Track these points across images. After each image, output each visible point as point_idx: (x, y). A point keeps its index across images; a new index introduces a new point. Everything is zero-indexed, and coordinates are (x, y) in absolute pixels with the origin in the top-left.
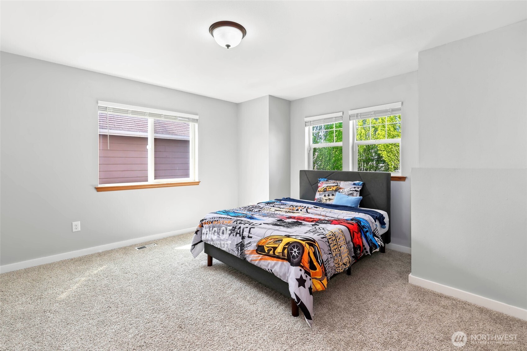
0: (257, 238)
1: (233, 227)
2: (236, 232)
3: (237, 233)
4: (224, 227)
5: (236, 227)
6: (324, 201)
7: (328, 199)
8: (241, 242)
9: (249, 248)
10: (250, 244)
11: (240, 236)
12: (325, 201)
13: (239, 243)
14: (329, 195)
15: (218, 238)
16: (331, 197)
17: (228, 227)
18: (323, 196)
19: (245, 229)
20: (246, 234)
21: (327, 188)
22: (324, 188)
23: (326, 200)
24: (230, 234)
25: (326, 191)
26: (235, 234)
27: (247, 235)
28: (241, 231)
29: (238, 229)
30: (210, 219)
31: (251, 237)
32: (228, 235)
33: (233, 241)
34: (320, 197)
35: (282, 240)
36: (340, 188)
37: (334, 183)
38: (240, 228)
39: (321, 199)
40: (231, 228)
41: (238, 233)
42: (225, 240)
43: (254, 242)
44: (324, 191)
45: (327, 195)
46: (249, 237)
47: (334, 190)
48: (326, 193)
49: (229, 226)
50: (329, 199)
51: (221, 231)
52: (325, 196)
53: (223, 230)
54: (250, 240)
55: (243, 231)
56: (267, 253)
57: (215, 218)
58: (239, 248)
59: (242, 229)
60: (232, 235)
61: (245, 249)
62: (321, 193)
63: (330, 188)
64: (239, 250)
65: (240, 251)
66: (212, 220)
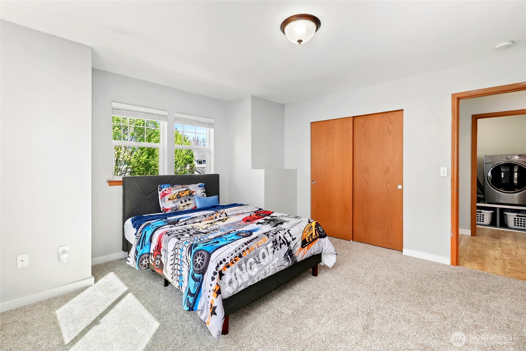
0: (300, 236)
1: (273, 242)
2: (279, 244)
3: (281, 244)
4: (263, 249)
5: (276, 239)
6: (181, 208)
7: (185, 205)
8: (289, 249)
9: (297, 249)
10: (296, 245)
11: (285, 245)
12: (183, 208)
13: (287, 252)
14: (186, 201)
15: (260, 268)
16: (188, 202)
17: (268, 246)
18: (179, 203)
19: (285, 235)
20: (289, 239)
21: (180, 194)
22: (176, 194)
23: (184, 206)
24: (274, 251)
25: (181, 197)
26: (279, 247)
27: (292, 239)
28: (284, 240)
29: (279, 240)
30: (232, 254)
31: (295, 238)
32: (271, 254)
33: (279, 256)
34: (176, 205)
35: (312, 226)
36: (193, 192)
37: (183, 188)
38: (280, 238)
39: (178, 207)
40: (271, 244)
41: (283, 244)
42: (270, 262)
43: (299, 241)
44: (178, 198)
45: (183, 201)
46: (293, 240)
47: (188, 194)
48: (181, 199)
49: (267, 244)
50: (188, 204)
51: (261, 256)
52: (181, 202)
53: (264, 253)
54: (295, 241)
55: (285, 238)
56: (309, 242)
57: (239, 249)
58: (289, 256)
59: (282, 238)
60: (276, 251)
61: (294, 253)
62: (175, 200)
63: (184, 193)
64: (289, 257)
65: (290, 259)
66: (237, 253)
